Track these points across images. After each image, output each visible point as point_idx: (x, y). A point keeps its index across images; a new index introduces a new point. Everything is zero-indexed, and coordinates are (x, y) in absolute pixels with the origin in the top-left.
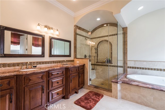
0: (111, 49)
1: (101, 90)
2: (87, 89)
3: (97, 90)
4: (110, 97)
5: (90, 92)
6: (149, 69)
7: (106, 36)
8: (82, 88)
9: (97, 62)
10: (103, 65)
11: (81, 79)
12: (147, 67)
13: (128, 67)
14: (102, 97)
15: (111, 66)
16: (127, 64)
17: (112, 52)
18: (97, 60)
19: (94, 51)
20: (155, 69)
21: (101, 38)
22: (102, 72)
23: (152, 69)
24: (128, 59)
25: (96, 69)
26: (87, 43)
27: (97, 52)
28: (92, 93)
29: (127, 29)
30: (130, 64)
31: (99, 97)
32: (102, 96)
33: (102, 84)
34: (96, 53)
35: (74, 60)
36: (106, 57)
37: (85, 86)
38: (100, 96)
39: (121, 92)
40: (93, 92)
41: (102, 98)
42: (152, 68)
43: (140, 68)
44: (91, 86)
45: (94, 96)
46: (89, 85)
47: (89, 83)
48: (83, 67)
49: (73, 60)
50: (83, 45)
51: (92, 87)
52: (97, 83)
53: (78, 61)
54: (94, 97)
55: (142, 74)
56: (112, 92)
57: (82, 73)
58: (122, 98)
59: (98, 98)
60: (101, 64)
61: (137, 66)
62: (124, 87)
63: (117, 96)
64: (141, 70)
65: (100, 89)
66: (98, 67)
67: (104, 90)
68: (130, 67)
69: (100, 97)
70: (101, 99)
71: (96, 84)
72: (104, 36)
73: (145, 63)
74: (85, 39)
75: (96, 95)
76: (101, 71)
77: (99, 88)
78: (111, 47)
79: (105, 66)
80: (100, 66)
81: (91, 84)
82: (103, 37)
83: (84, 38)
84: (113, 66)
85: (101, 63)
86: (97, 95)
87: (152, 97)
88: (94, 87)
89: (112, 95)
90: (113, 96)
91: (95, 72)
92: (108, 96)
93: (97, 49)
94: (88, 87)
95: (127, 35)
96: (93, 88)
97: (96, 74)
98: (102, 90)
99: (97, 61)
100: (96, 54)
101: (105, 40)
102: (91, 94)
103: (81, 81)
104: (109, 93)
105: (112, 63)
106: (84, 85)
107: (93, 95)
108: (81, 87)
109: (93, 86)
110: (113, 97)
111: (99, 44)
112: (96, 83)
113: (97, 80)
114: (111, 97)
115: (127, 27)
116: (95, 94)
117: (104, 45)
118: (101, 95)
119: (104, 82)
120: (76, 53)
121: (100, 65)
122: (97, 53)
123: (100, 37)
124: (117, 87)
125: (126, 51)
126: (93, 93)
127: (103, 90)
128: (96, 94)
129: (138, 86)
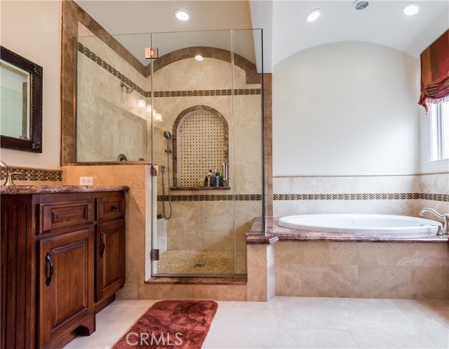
0: (226, 139)
1: (205, 284)
2: (139, 298)
3: (190, 287)
4: (243, 303)
5: (157, 307)
6: (322, 197)
7: (207, 93)
8: (112, 299)
9: (172, 189)
10: (196, 198)
11: (108, 258)
12: (318, 193)
13: (275, 197)
14: (215, 312)
15: (224, 198)
16: (271, 186)
17: (228, 150)
18: (174, 178)
19: (160, 144)
20: (335, 197)
21: (187, 98)
22: (193, 223)
23: (328, 197)
24: (275, 173)
25: (168, 215)
26: (131, 108)
27: (171, 148)
28: (165, 309)
29: (270, 81)
30: (279, 187)
31: (204, 315)
32: (214, 307)
33: (200, 266)
34: (168, 152)
35: (60, 173)
36: (207, 169)
37: (131, 287)
38: (206, 309)
39: (276, 274)
40: (172, 302)
41: (213, 316)
42: (329, 193)
43: (305, 197)
44: (158, 280)
45: (178, 318)
46: (148, 278)
47: (150, 269)
48: (120, 202)
49: (54, 173)
50: (110, 112)
51: (163, 283)
52: (177, 265)
53: (89, 174)
54: (182, 320)
55: (308, 213)
56: (247, 281)
57: (115, 231)
58: (279, 293)
59: (200, 318)
60: (188, 193)
61: (296, 193)
62: (284, 255)
63: (266, 291)
64: (305, 201)
65: (200, 283)
66: (178, 207)
67: (217, 284)
68: (281, 197)
69: (206, 312)
70: (212, 320)
71: (176, 268)
72: (201, 93)
73: (314, 182)
74: (122, 86)
75: (187, 312)
76: (191, 219)
77: (195, 281)
78: (226, 133)
79: (204, 201)
80: (187, 202)
81: (155, 272)
82: (195, 93)
83: (119, 81)
84: (230, 198)
85: (191, 189)
86: (194, 312)
87: (357, 266)
88: (175, 280)
89: (248, 292)
90: (252, 295)
91: (165, 227)
92: (232, 299)
93: (171, 138)
94: (142, 290)
95: (271, 100)
96: (169, 287)
97: (168, 236)
98: (208, 284)
99: (175, 184)
100: (171, 156)
101: (204, 108)
102: (166, 316)
103: (108, 268)
104: (238, 289)
105: (229, 189)
106: (123, 286)
107: (174, 313)
108: (106, 296)
109: (169, 280)
110: (252, 300)
111: (182, 121)
112: (173, 265)
113: (175, 254)
114: (246, 300)
115: (272, 72)
116: (181, 311)
117: (201, 125)
118: (209, 306)
119: (202, 256)
120: (75, 136)
121: (185, 198)
122: (172, 152)
123: (184, 92)
124: (265, 259)
125: (270, 148)
126: (173, 307)
127: (212, 284)
128: (188, 308)
129: (324, 240)
